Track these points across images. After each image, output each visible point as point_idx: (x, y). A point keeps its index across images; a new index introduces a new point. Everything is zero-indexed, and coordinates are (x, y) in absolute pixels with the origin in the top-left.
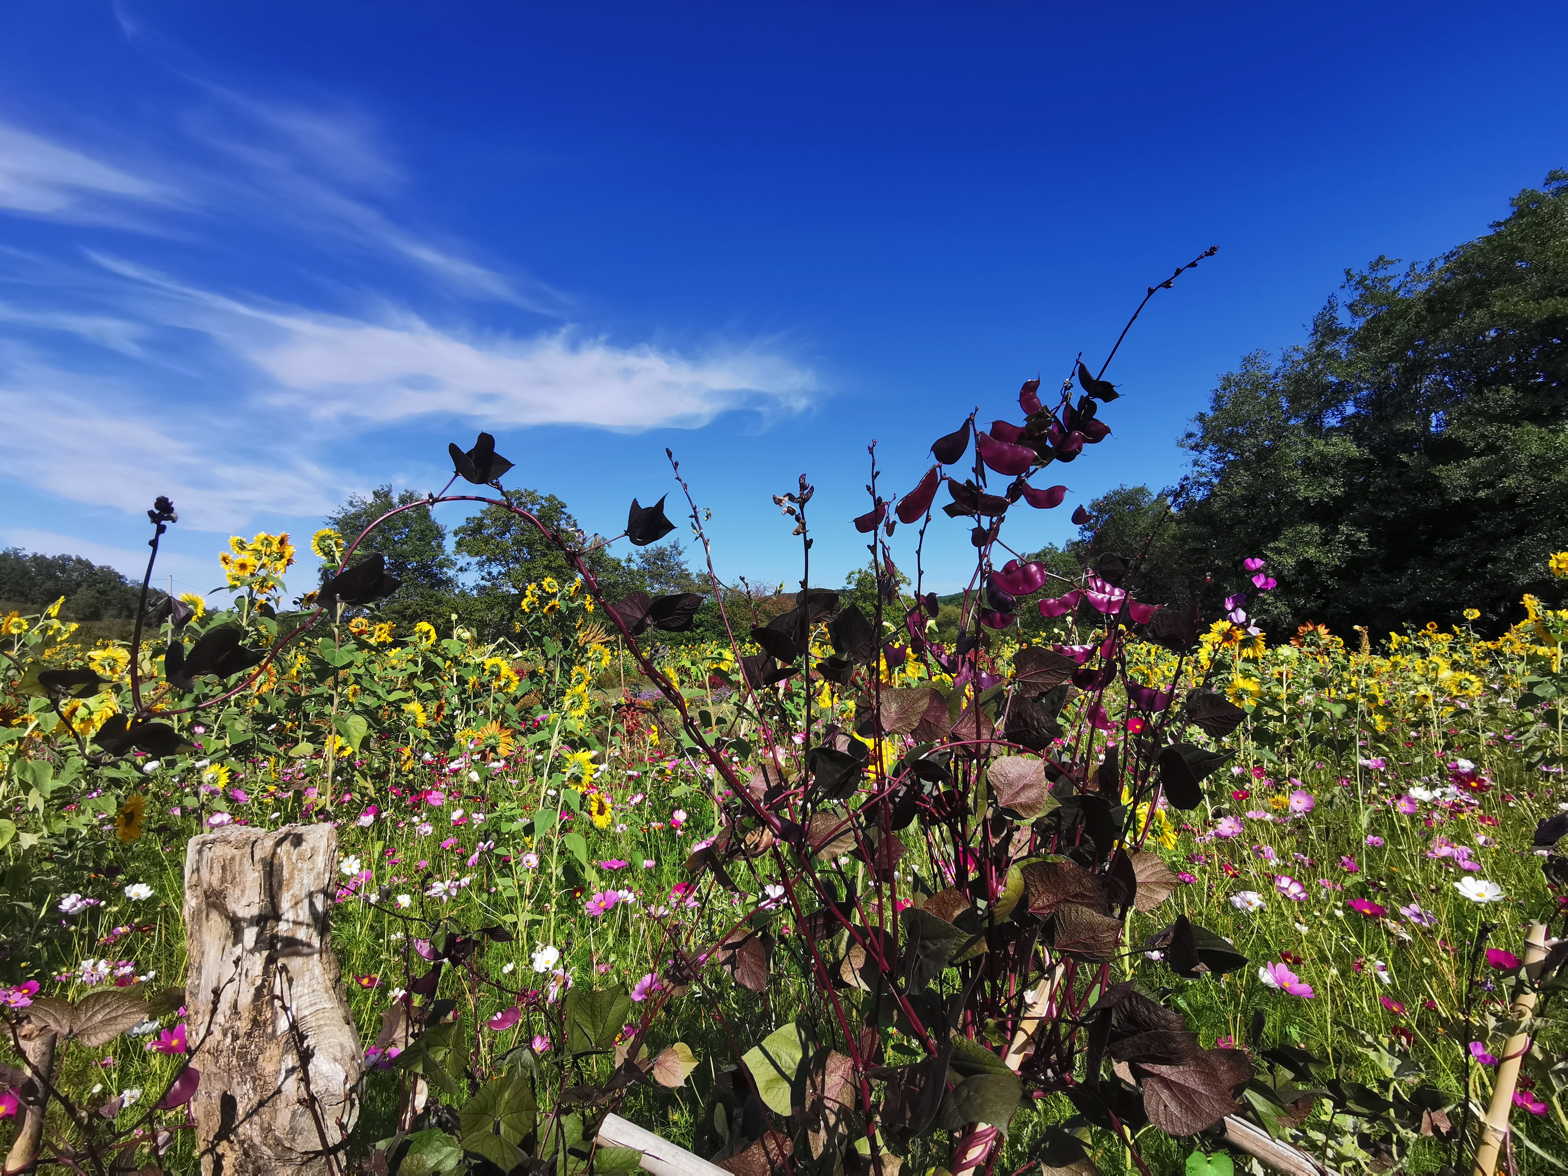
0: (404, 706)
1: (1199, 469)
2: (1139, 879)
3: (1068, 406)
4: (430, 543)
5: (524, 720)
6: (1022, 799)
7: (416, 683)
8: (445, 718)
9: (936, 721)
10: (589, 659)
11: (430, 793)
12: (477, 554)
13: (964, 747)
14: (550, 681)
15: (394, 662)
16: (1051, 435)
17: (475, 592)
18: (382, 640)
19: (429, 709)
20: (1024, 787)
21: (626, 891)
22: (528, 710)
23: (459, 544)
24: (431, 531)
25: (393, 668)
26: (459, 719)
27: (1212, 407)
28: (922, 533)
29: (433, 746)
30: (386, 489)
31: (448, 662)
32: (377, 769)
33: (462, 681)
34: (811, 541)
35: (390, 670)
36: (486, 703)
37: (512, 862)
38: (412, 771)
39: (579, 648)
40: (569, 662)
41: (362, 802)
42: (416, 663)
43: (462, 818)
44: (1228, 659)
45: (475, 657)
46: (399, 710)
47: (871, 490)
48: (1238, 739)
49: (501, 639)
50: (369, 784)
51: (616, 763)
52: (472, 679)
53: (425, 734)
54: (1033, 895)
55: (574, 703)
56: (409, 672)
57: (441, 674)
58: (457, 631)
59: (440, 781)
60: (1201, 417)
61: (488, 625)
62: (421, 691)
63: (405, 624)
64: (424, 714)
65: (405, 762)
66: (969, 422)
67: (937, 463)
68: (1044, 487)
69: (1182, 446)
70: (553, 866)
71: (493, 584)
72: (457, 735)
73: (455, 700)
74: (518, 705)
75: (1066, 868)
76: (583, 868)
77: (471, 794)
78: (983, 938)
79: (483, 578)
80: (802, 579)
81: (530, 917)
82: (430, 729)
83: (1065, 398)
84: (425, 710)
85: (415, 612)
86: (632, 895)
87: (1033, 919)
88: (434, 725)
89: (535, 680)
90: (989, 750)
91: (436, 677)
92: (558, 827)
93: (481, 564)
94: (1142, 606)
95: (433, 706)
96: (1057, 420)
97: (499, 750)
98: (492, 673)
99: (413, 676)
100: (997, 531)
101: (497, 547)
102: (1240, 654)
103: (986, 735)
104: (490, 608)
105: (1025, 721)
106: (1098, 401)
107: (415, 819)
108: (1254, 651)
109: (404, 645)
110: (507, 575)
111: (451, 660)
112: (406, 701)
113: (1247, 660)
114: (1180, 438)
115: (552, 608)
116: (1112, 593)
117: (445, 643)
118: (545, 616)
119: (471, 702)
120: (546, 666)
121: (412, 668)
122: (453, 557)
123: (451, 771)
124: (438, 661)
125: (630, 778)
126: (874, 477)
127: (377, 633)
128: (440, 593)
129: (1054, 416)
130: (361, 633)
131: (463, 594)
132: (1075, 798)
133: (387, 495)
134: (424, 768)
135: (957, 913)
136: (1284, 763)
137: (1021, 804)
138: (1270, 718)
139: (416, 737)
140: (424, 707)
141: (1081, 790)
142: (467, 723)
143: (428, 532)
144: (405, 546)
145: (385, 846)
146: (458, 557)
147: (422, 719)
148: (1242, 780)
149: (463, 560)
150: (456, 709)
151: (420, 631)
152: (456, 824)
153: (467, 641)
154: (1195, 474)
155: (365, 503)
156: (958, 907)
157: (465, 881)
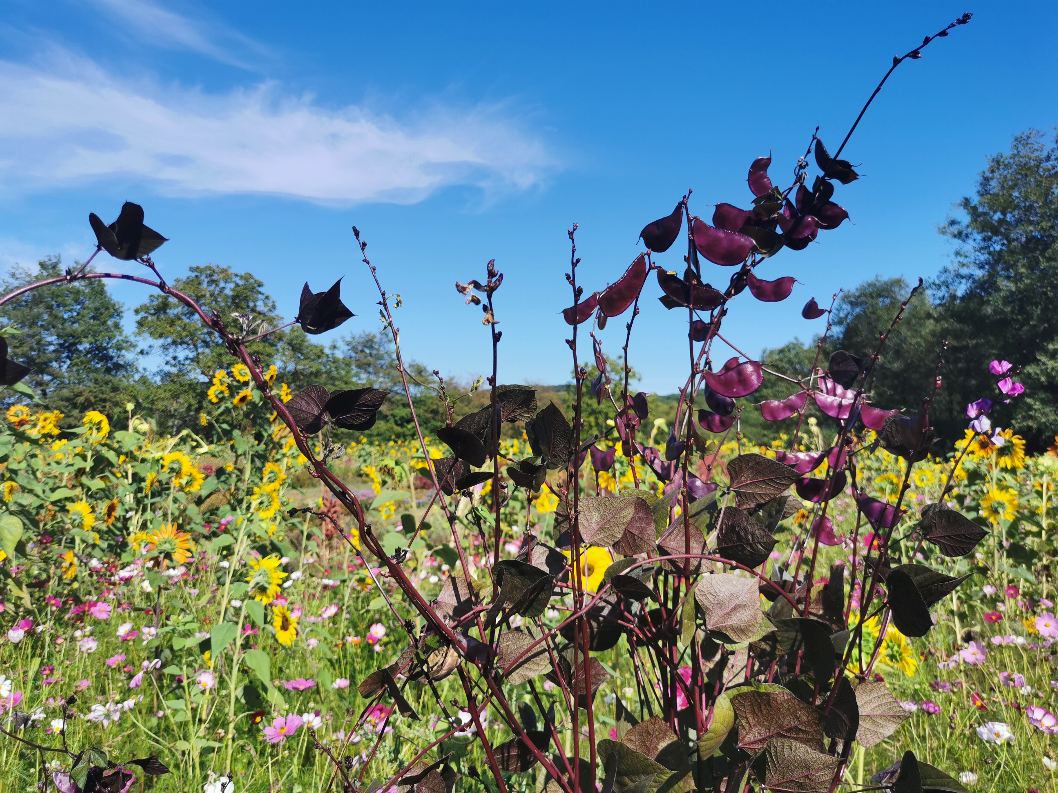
0: (69, 506)
1: (961, 259)
2: (862, 711)
3: (802, 189)
4: (104, 323)
5: (208, 522)
6: (734, 621)
7: (85, 480)
8: (118, 519)
9: (641, 533)
10: (284, 455)
11: (94, 604)
12: (161, 336)
13: (672, 562)
14: (239, 480)
15: (59, 456)
16: (781, 221)
17: (158, 379)
18: (46, 431)
19: (98, 510)
20: (735, 608)
21: (312, 715)
22: (213, 511)
23: (140, 324)
24: (107, 308)
25: (58, 463)
26: (134, 521)
27: (979, 192)
28: (629, 327)
29: (103, 550)
30: (54, 260)
31: (122, 458)
32: (36, 577)
33: (137, 479)
34: (500, 334)
35: (54, 465)
36: (164, 504)
37: (185, 683)
38: (75, 579)
39: (274, 443)
40: (263, 458)
41: (16, 613)
42: (84, 458)
43: (132, 632)
44: (983, 469)
45: (152, 451)
46: (64, 510)
47: (571, 279)
48: (993, 556)
49: (185, 432)
50: (25, 594)
51: (312, 571)
52: (150, 476)
53: (93, 537)
54: (744, 728)
55: (261, 503)
56: (76, 467)
57: (114, 470)
58: (133, 423)
59: (109, 590)
60: (966, 203)
61: (172, 416)
62: (89, 489)
63: (76, 412)
64: (92, 516)
65: (68, 569)
66: (682, 205)
67: (645, 250)
68: (771, 277)
69: (943, 233)
70: (232, 686)
71: (180, 371)
72: (130, 539)
73: (129, 499)
74: (204, 506)
75: (780, 699)
76: (265, 689)
77: (143, 605)
78: (690, 774)
79: (167, 363)
80: (490, 375)
81: (204, 743)
82: (99, 531)
83: (799, 179)
84: (93, 510)
85: (87, 400)
86: (318, 719)
87: (744, 756)
88: (104, 527)
89: (223, 478)
90: (699, 565)
91: (107, 473)
92: (239, 642)
93: (165, 348)
94: (877, 411)
95: (103, 507)
96: (789, 202)
97: (175, 556)
98: (172, 470)
99: (81, 472)
100: (718, 325)
101: (184, 329)
102: (997, 464)
103: (696, 549)
104: (176, 397)
105: (738, 534)
106: (835, 182)
107: (78, 633)
108: (1013, 461)
109: (70, 436)
110: (195, 360)
111: (126, 454)
112: (71, 500)
113: (1005, 470)
114: (942, 225)
115: (243, 399)
116: (843, 396)
117: (119, 435)
118: (235, 408)
119: (148, 501)
120: (236, 463)
121: (79, 463)
122: (132, 339)
123: (121, 579)
124: (111, 456)
125: (325, 587)
126: (574, 264)
127: (40, 424)
128: (119, 378)
129: (786, 198)
130: (22, 423)
131: (144, 381)
132: (793, 621)
133: (54, 267)
134: (91, 575)
135: (663, 745)
136: (1040, 582)
137: (732, 628)
138: (1028, 533)
139: (83, 541)
140: (93, 508)
141: (801, 613)
142: (144, 526)
143: (103, 310)
144: (76, 325)
145: (41, 664)
146: (139, 338)
147: (89, 520)
148: (993, 601)
149: (145, 341)
150: (131, 509)
151: (91, 422)
152: (125, 640)
153: (144, 434)
154: (956, 265)
155: (29, 275)
156: (663, 738)
157: (130, 703)
